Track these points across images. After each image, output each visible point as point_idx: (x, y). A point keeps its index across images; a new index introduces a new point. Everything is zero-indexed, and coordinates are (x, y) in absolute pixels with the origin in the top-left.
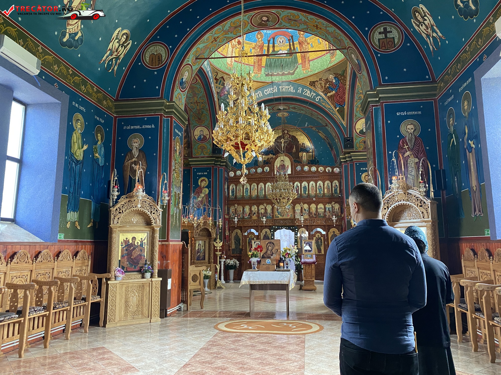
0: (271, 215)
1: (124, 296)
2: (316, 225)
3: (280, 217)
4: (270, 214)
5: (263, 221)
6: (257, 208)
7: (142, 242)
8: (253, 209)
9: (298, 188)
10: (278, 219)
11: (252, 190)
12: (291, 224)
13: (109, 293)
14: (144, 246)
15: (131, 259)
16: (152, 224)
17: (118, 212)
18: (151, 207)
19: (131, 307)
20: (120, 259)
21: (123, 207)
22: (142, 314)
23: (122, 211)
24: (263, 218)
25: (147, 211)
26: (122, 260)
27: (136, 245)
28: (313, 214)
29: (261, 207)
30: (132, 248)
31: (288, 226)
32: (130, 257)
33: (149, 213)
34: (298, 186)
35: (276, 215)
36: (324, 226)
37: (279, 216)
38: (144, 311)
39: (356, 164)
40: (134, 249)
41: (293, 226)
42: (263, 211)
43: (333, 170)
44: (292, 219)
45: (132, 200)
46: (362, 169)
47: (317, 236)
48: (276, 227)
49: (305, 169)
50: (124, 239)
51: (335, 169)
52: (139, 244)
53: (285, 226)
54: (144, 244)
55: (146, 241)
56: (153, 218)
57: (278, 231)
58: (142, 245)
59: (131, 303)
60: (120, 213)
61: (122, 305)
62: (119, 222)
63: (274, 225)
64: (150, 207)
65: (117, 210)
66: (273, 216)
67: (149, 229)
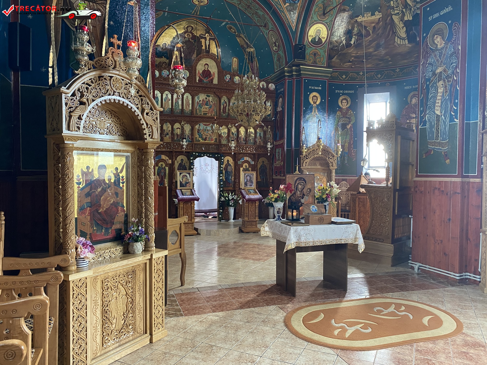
0: (190, 137)
1: (100, 302)
2: (244, 154)
3: (201, 141)
4: (188, 136)
5: (183, 145)
6: (170, 126)
7: (117, 175)
8: (165, 127)
9: (225, 105)
10: (200, 144)
11: (164, 101)
12: (216, 151)
13: (71, 304)
14: (121, 185)
15: (100, 214)
16: (145, 136)
17: (77, 102)
18: (142, 100)
19: (114, 321)
20: (76, 216)
21: (87, 88)
22: (134, 329)
23: (88, 100)
24: (183, 142)
25: (134, 108)
26: (80, 217)
27: (108, 182)
28: (242, 139)
29: (177, 125)
30: (99, 190)
31: (212, 153)
32: (97, 210)
33: (138, 112)
34: (226, 103)
35: (196, 138)
36: (254, 154)
37: (200, 139)
38: (138, 323)
39: (305, 80)
40: (104, 191)
41: (218, 153)
42: (179, 132)
43: (267, 86)
44: (218, 145)
45: (106, 75)
46: (310, 87)
47: (244, 167)
48: (197, 154)
49: (235, 80)
50: (82, 170)
51: (270, 85)
52: (112, 181)
53: (208, 153)
54: (121, 181)
55: (124, 174)
56: (147, 124)
57: (198, 159)
58: (117, 182)
59: (114, 314)
60: (82, 103)
61: (96, 323)
62: (81, 127)
63: (194, 151)
64: (140, 98)
65: (74, 95)
66: (192, 139)
67: (133, 150)
